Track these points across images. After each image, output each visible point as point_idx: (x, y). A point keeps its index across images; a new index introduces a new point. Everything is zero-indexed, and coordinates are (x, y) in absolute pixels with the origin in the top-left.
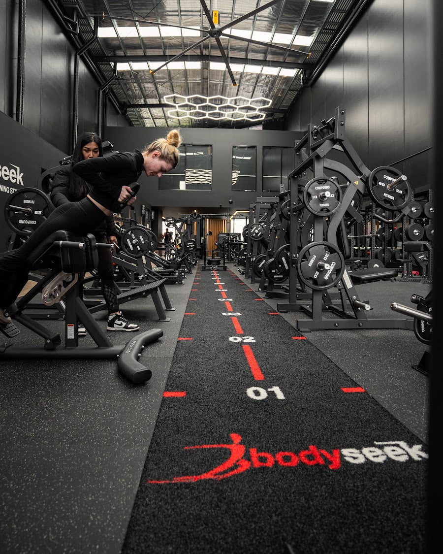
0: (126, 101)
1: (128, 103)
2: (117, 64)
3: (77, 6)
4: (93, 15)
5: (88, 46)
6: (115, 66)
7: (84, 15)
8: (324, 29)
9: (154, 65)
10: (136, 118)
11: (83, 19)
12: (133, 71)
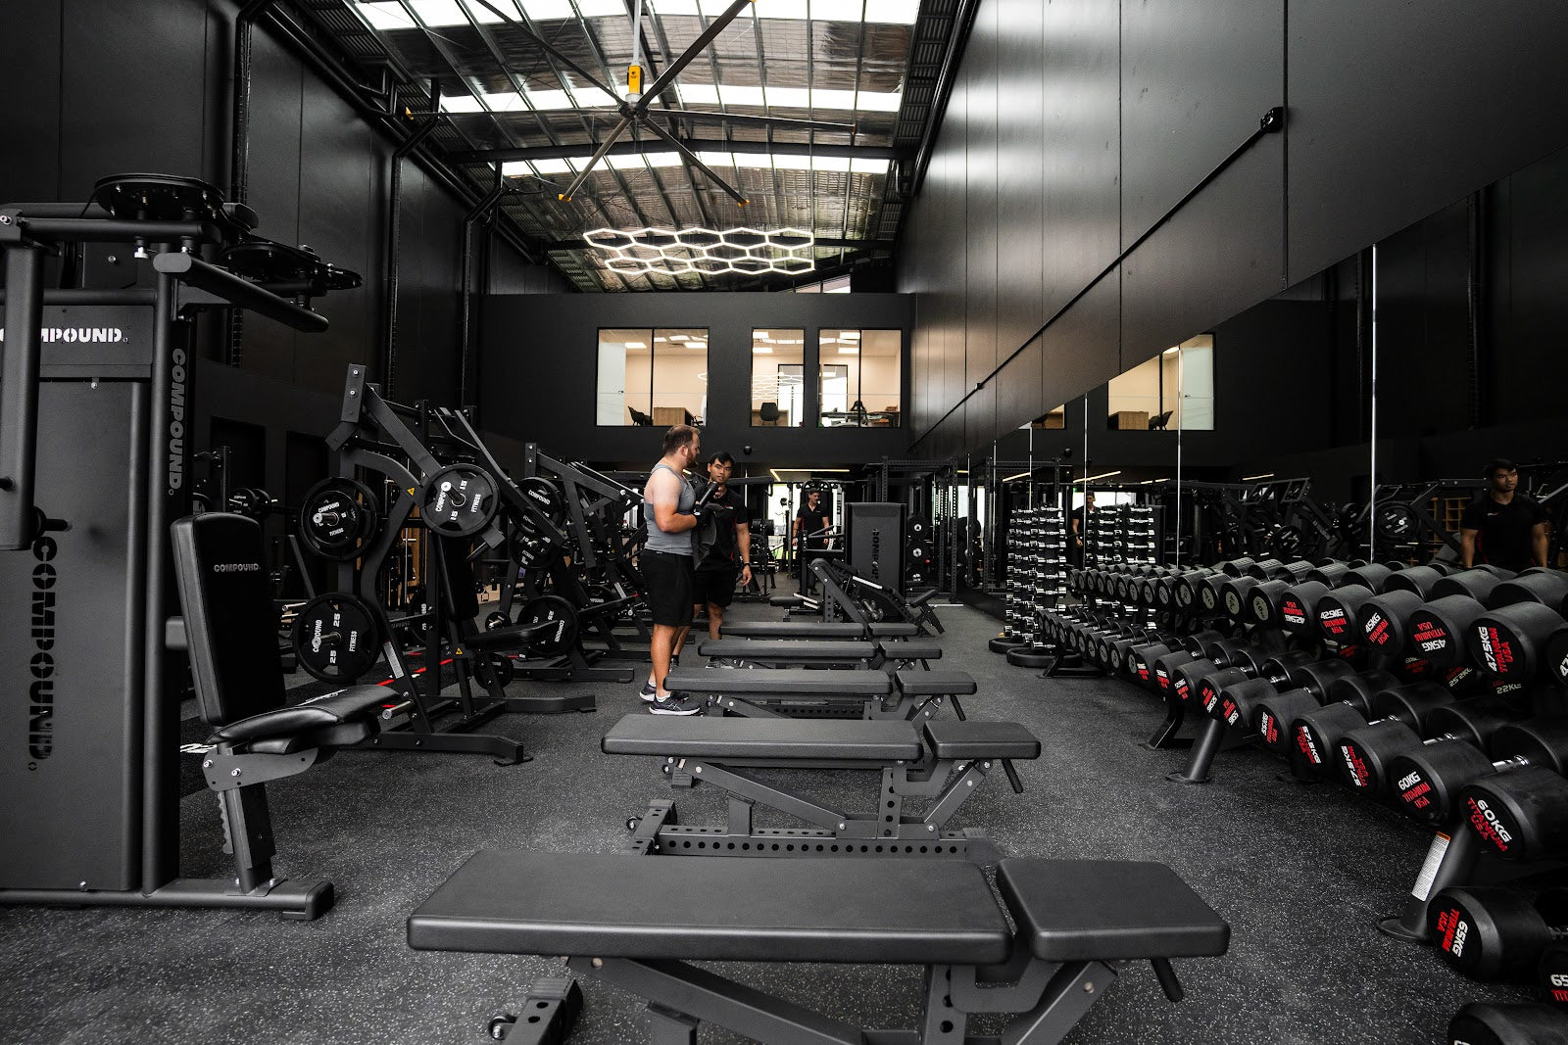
0: (544, 235)
1: (549, 239)
2: (504, 164)
3: (388, 62)
4: (429, 76)
5: (425, 133)
6: (499, 168)
7: (406, 76)
8: (914, 78)
9: (581, 163)
10: (577, 268)
11: (404, 85)
12: (541, 176)
